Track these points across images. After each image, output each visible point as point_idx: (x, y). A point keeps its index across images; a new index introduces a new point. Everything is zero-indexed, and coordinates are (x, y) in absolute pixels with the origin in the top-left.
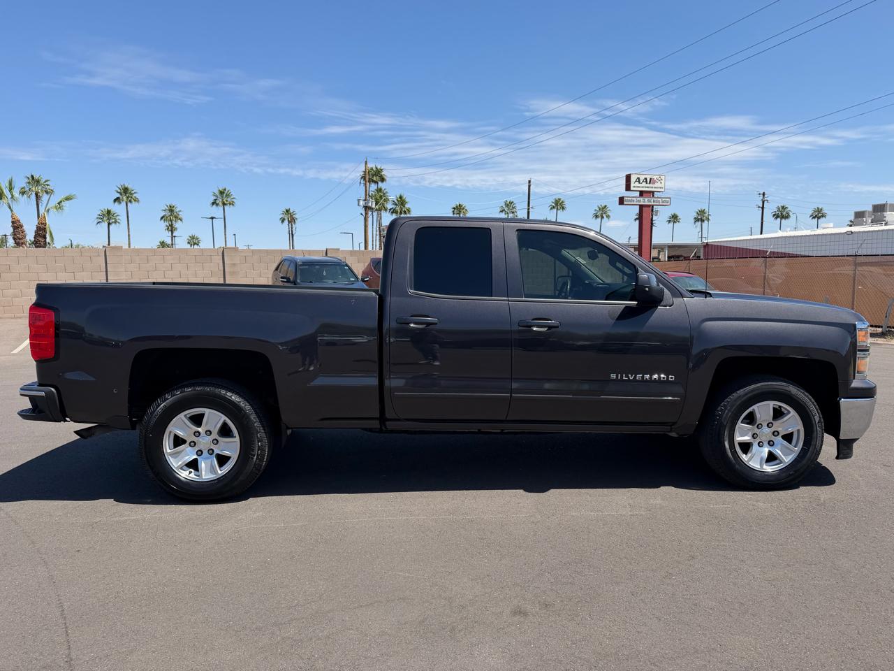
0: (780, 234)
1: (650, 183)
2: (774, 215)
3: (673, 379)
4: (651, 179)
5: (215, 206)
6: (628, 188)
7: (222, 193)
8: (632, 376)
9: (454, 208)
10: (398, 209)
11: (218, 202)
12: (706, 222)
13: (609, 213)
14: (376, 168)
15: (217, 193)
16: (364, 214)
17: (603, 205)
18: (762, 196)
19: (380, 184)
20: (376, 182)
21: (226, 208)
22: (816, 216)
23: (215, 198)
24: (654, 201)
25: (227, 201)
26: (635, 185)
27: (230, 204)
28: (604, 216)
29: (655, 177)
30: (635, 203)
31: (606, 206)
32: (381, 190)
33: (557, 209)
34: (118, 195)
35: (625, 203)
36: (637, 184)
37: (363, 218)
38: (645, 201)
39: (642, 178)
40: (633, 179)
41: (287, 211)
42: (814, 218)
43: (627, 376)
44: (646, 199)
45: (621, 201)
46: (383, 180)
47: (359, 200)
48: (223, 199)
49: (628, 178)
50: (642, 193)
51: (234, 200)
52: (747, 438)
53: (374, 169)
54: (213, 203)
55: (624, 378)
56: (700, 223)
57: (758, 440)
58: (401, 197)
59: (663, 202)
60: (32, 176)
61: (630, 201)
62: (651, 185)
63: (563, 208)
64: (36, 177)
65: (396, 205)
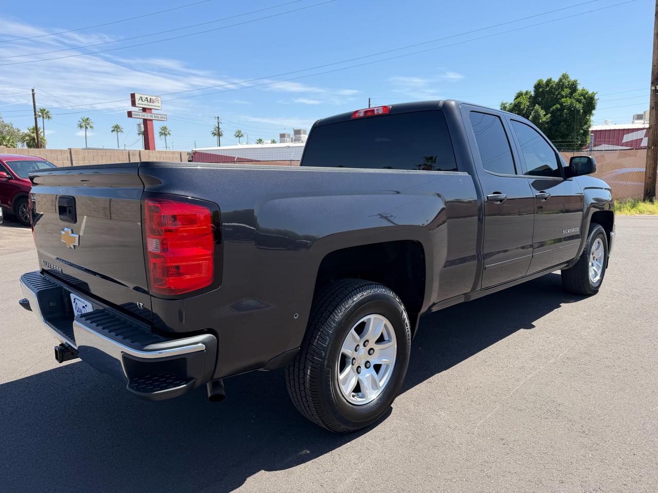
0: (239, 146)
1: (150, 102)
2: (213, 133)
4: (150, 99)
6: (134, 104)
12: (168, 135)
13: (91, 124)
17: (86, 118)
18: (217, 119)
22: (238, 135)
24: (155, 117)
26: (138, 102)
28: (88, 126)
29: (154, 98)
30: (140, 117)
31: (88, 119)
33: (43, 117)
35: (133, 116)
36: (140, 102)
38: (147, 116)
39: (144, 97)
40: (137, 97)
42: (237, 137)
44: (149, 115)
45: (130, 114)
49: (133, 96)
50: (144, 110)
56: (164, 136)
59: (162, 117)
61: (136, 115)
62: (151, 104)
63: (49, 117)
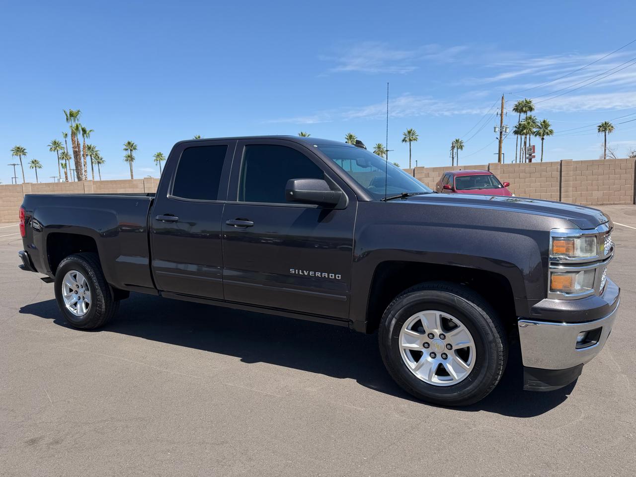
3: (340, 278)
5: (404, 142)
7: (409, 132)
8: (306, 272)
9: (600, 126)
10: (541, 131)
11: (406, 139)
14: (526, 101)
15: (407, 133)
16: (499, 139)
19: (529, 114)
20: (525, 112)
21: (412, 142)
23: (405, 136)
25: (412, 138)
27: (414, 140)
32: (530, 118)
34: (346, 140)
37: (498, 141)
41: (457, 141)
43: (303, 272)
46: (531, 109)
47: (495, 128)
48: (410, 137)
51: (417, 137)
52: (415, 346)
53: (525, 101)
54: (403, 141)
55: (301, 273)
57: (430, 350)
58: (544, 122)
60: (302, 133)
64: (304, 134)
65: (540, 128)
